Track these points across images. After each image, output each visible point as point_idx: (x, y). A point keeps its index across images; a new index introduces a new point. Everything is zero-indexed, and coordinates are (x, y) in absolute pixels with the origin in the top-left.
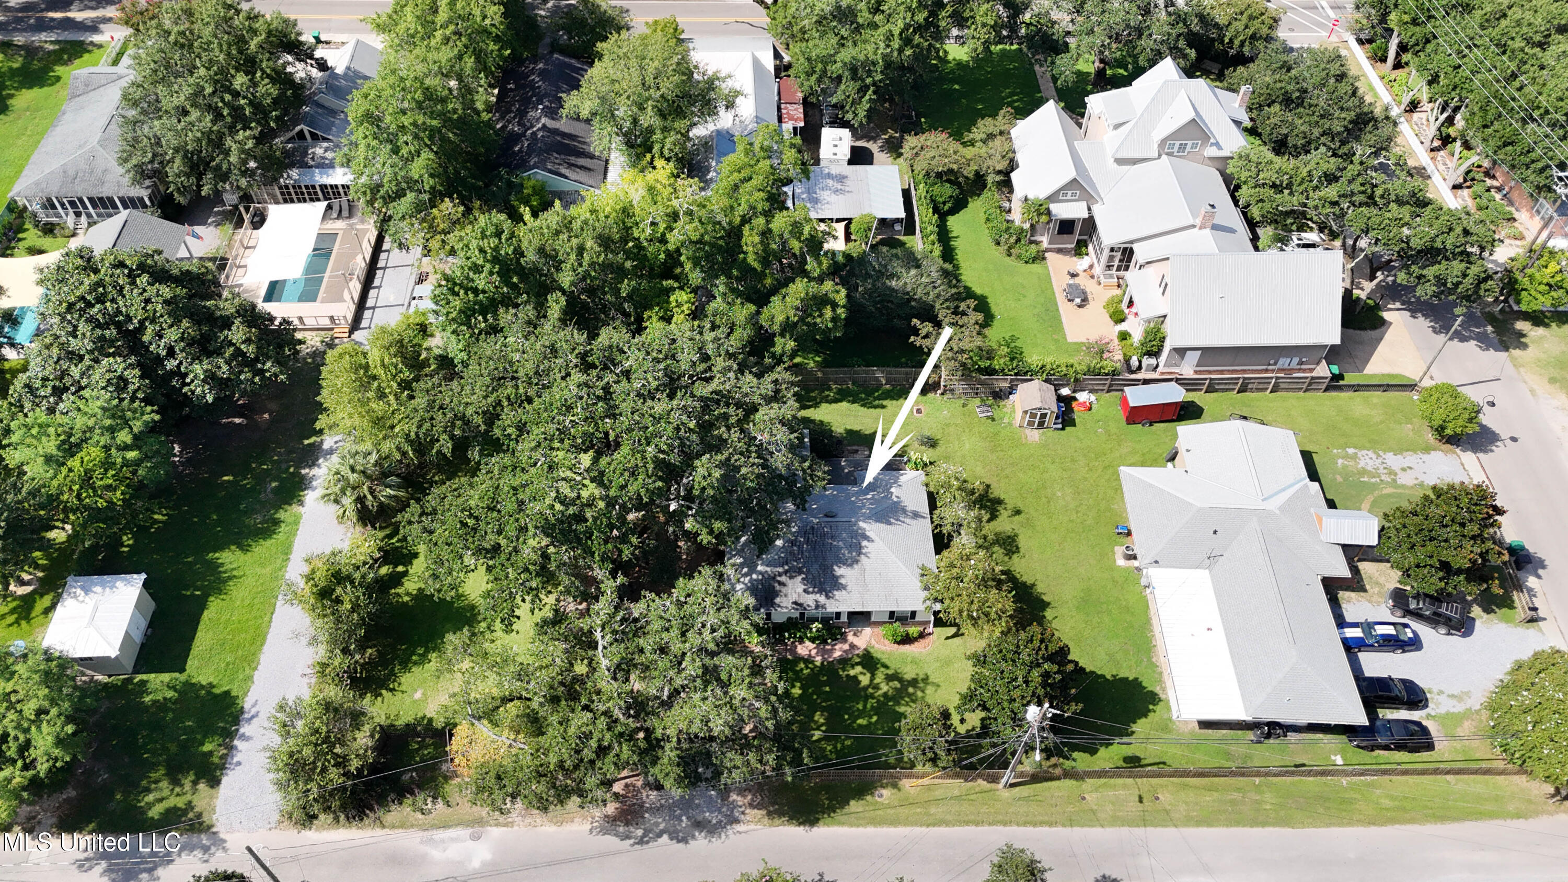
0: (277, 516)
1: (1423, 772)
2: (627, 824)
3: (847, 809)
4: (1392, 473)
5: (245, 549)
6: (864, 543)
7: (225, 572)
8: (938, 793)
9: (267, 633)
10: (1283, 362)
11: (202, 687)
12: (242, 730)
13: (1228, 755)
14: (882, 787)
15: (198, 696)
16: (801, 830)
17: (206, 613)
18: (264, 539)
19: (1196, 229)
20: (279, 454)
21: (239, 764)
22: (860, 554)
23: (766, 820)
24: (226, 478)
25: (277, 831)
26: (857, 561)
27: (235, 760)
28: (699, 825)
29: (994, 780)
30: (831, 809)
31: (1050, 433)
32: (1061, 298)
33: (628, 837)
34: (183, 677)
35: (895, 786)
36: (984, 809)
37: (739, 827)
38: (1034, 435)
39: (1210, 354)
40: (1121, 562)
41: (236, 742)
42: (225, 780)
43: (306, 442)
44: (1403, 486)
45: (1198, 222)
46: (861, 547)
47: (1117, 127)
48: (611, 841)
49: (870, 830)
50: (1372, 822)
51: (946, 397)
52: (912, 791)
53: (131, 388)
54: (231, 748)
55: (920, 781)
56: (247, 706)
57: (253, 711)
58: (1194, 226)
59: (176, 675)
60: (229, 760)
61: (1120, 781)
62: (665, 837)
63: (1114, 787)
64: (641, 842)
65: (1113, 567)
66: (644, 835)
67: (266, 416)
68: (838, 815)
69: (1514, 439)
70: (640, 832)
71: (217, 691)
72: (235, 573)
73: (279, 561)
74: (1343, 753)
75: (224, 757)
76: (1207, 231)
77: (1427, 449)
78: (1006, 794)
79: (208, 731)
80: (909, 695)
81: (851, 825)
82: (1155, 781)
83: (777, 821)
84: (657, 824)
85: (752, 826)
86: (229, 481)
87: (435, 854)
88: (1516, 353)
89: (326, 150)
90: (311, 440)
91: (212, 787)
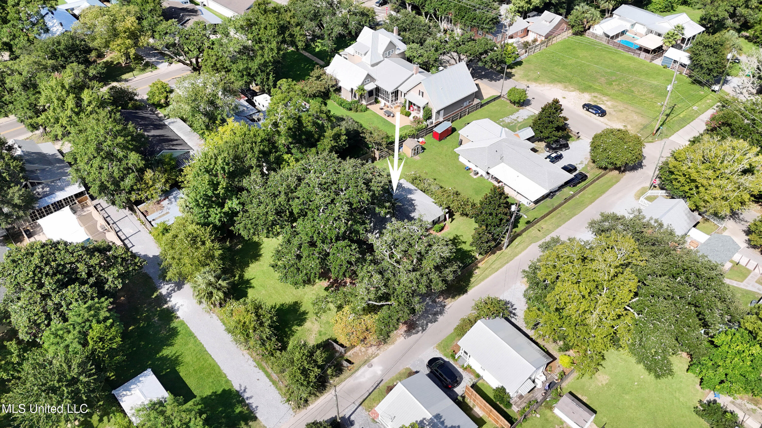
0: (171, 326)
1: (591, 184)
2: (414, 329)
3: (471, 282)
4: (515, 120)
5: (172, 345)
6: (413, 202)
7: (172, 357)
8: (491, 262)
9: (217, 363)
10: (465, 104)
11: (211, 396)
12: (245, 397)
13: (548, 207)
14: (475, 270)
15: (213, 400)
16: (465, 296)
17: (181, 374)
18: (176, 337)
19: (414, 75)
20: (145, 307)
21: (257, 407)
22: (414, 206)
23: (453, 300)
24: (130, 328)
25: (297, 415)
26: (415, 209)
27: (254, 407)
28: (436, 314)
29: (501, 249)
30: (468, 285)
31: (421, 154)
32: (386, 117)
33: (418, 332)
34: (198, 399)
35: (478, 268)
36: (506, 258)
37: (447, 307)
38: (417, 157)
39: (446, 109)
40: (475, 177)
41: (247, 402)
42: (257, 415)
43: (153, 297)
44: (521, 122)
45: (414, 72)
46: (413, 204)
47: (365, 54)
48: (414, 337)
49: (483, 283)
50: (591, 203)
51: (381, 160)
52: (483, 266)
53: (89, 295)
54: (248, 405)
55: (483, 262)
56: (238, 389)
57: (243, 388)
58: (413, 74)
59: (194, 399)
60: (251, 408)
61: (530, 229)
62: (429, 324)
63: (530, 231)
64: (423, 330)
65: (474, 180)
66: (423, 328)
67: (122, 298)
68: (471, 285)
69: (533, 98)
70: (420, 328)
71: (219, 392)
72: (177, 355)
73: (192, 340)
74: (571, 190)
75: (248, 409)
76: (418, 74)
77: (518, 111)
78: (507, 251)
79: (232, 406)
80: (457, 242)
81: (477, 285)
82: (538, 224)
83: (456, 298)
84: (423, 322)
85: (450, 304)
86: (133, 329)
87: (362, 380)
88: (513, 78)
89: (43, 188)
90: (155, 295)
91: (255, 420)
